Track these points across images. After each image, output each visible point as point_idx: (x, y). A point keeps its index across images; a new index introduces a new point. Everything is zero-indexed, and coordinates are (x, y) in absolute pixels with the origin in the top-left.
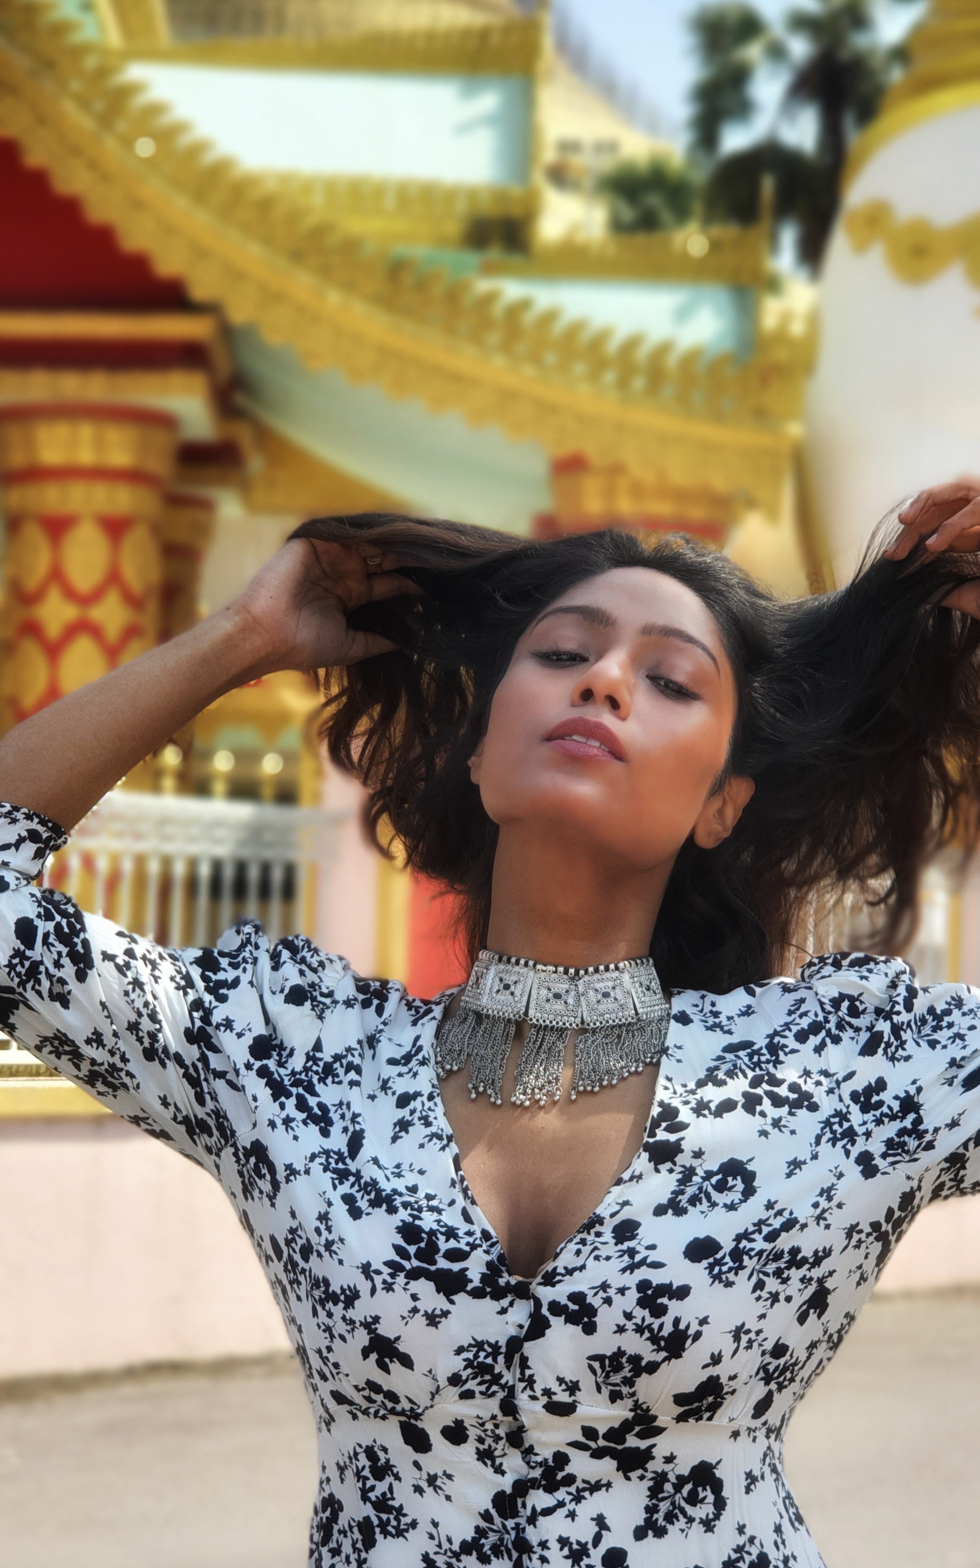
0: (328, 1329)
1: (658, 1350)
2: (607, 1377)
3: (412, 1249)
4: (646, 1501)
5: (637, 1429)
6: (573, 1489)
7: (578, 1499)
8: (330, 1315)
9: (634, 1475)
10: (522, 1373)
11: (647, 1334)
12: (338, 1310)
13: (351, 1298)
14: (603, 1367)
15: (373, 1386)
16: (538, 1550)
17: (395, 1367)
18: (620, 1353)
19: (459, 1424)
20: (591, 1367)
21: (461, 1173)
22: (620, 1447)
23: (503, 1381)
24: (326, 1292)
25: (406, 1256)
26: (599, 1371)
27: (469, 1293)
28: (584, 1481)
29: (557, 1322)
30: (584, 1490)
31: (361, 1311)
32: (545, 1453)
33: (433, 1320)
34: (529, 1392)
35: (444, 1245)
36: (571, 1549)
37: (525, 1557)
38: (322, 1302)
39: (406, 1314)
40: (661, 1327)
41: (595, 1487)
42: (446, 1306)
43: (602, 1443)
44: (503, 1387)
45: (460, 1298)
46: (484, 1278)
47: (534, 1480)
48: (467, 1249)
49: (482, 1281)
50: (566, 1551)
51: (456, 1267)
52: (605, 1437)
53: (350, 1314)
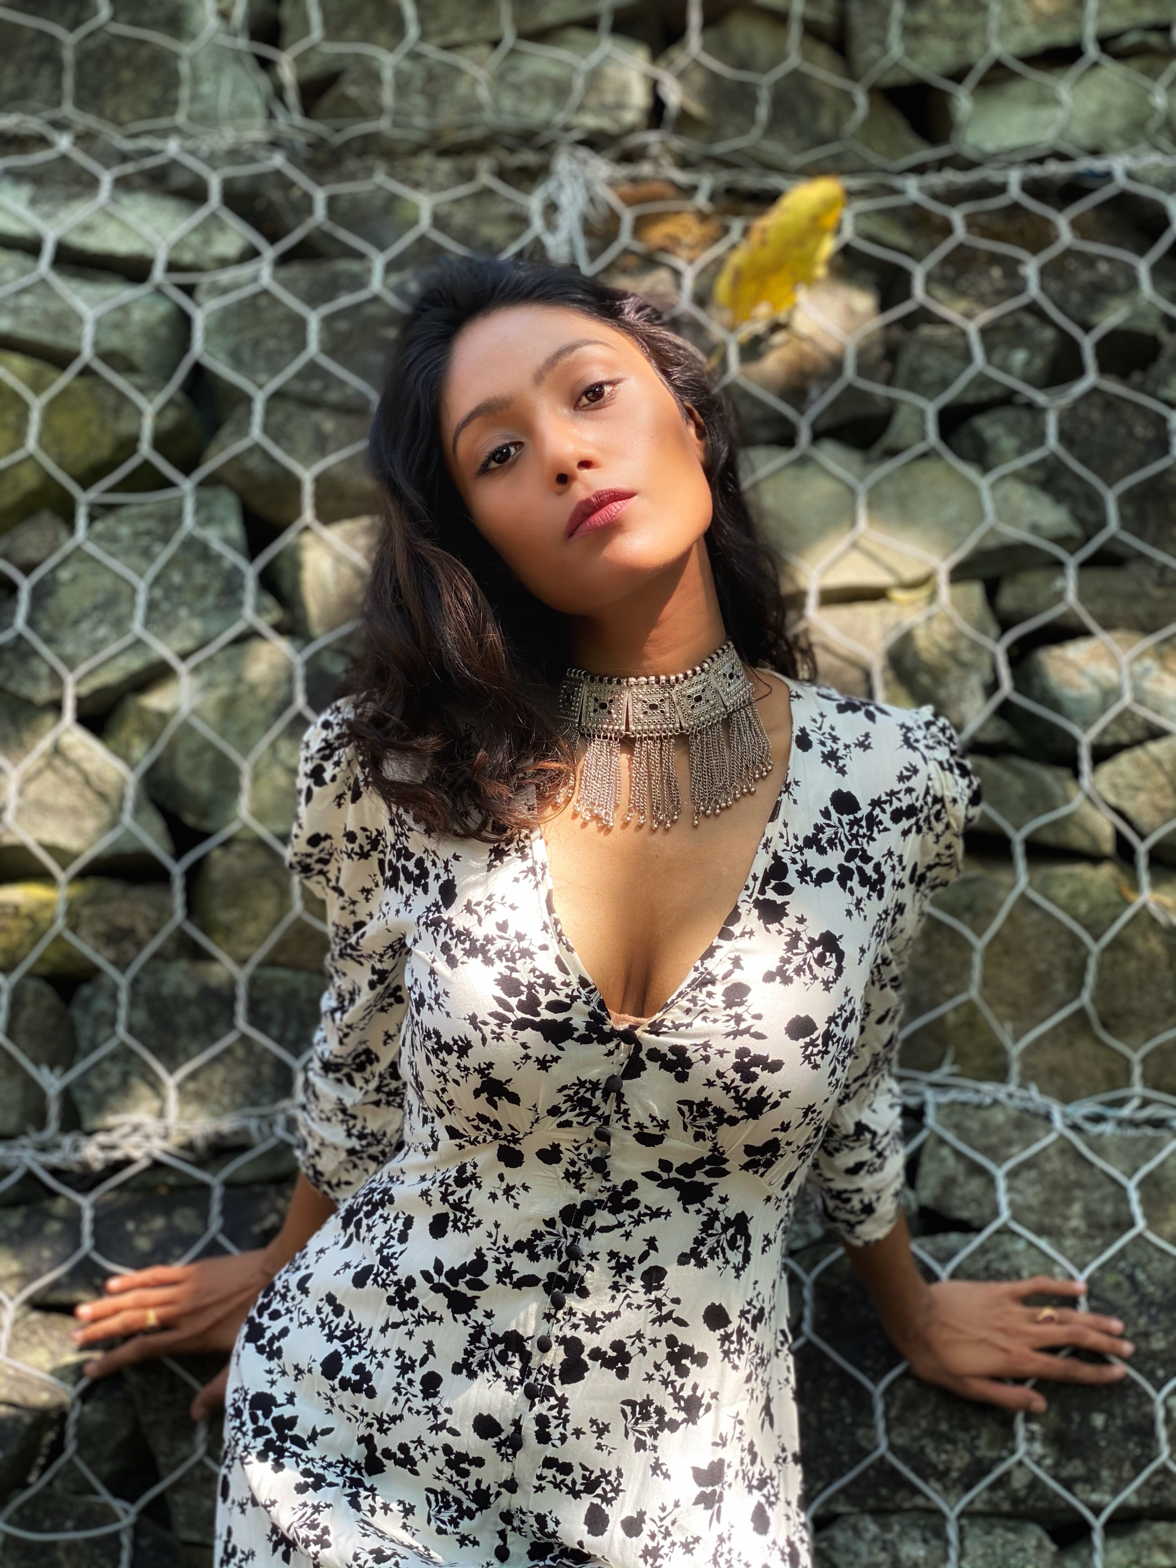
0: (442, 1075)
1: (740, 1108)
2: (694, 1119)
3: (513, 1001)
4: (697, 1233)
5: (707, 1167)
6: (635, 1213)
7: (637, 1222)
8: (444, 1063)
9: (693, 1208)
10: (618, 1106)
11: (732, 1094)
12: (452, 1060)
13: (464, 1048)
14: (691, 1111)
15: (483, 1118)
16: (587, 1260)
17: (503, 1103)
18: (706, 1103)
19: (556, 1147)
20: (680, 1109)
21: (555, 915)
22: (687, 1180)
23: (599, 1113)
24: (438, 1042)
25: (509, 1008)
26: (687, 1114)
27: (576, 1040)
28: (647, 1207)
29: (652, 1067)
30: (645, 1215)
31: (473, 1060)
32: (618, 1180)
33: (543, 1064)
34: (622, 1123)
35: (544, 998)
36: (618, 1262)
37: (573, 1263)
38: (435, 1052)
39: (518, 1060)
40: (746, 1091)
41: (656, 1214)
42: (556, 1053)
43: (674, 1175)
44: (599, 1118)
45: (568, 1044)
46: (588, 1026)
47: (600, 1202)
48: (568, 1001)
49: (587, 1028)
50: (613, 1263)
51: (560, 1017)
52: (678, 1170)
53: (464, 1062)
